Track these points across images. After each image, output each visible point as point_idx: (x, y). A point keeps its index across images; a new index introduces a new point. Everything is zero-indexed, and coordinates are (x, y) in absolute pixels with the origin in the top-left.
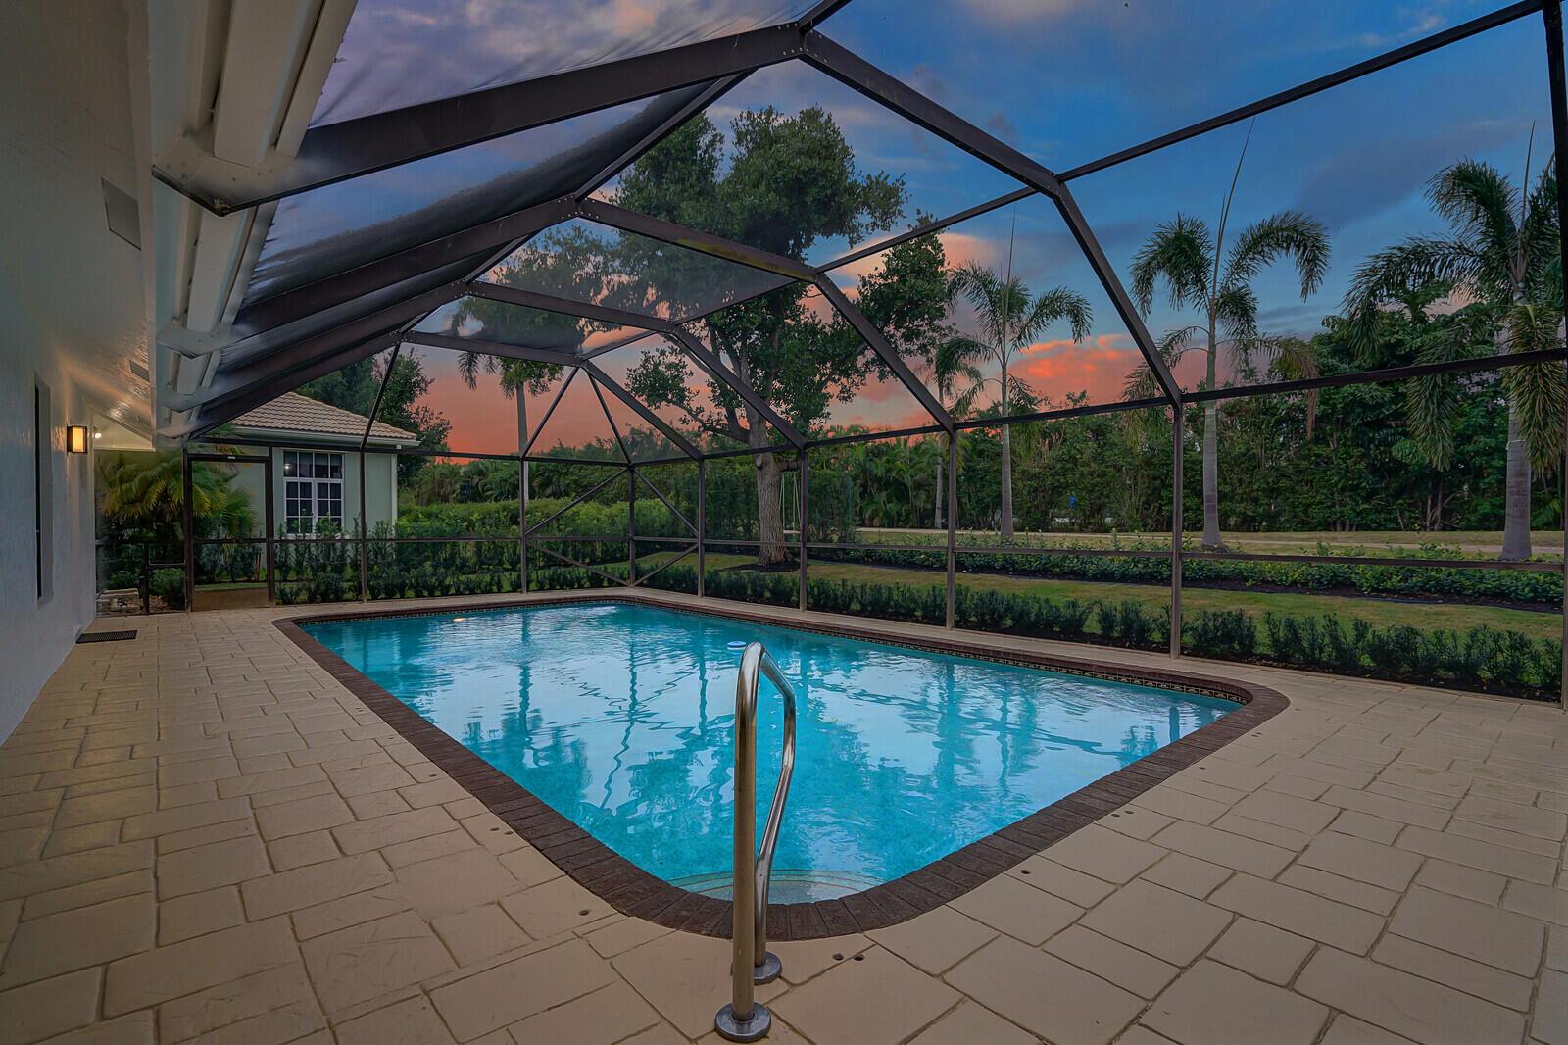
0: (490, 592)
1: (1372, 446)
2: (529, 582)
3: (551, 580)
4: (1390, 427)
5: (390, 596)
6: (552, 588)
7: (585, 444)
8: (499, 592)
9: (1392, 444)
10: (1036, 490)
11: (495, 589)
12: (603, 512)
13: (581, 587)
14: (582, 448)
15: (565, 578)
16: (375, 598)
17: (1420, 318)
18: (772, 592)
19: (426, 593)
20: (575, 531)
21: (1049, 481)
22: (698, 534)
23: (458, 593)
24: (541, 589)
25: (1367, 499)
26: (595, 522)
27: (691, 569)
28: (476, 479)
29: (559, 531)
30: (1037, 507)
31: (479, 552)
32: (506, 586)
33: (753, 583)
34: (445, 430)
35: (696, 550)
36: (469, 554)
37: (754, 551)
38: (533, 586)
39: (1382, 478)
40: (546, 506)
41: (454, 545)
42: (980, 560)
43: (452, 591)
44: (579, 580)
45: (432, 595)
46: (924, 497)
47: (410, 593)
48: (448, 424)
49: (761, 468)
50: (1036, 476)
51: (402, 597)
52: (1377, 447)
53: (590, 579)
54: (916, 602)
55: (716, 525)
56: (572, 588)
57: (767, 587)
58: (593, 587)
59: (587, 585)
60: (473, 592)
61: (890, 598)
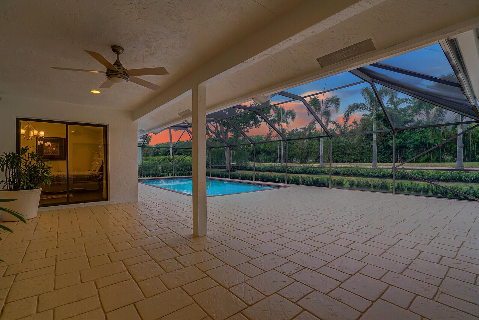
0: (167, 176)
1: (384, 142)
2: (175, 174)
3: (179, 174)
4: (388, 137)
5: (147, 177)
6: (180, 175)
7: (186, 140)
8: (169, 176)
9: (388, 141)
10: (303, 153)
11: (168, 175)
12: (191, 159)
13: (186, 175)
14: (185, 141)
15: (182, 173)
16: (144, 177)
17: (396, 109)
18: (225, 176)
19: (154, 176)
20: (184, 164)
21: (306, 150)
22: (210, 164)
23: (160, 176)
24: (177, 176)
25: (384, 155)
26: (189, 161)
27: (209, 171)
28: (157, 150)
29: (180, 163)
30: (303, 157)
31: (162, 168)
32: (170, 175)
33: (221, 174)
34: (150, 138)
35: (209, 168)
36: (160, 169)
37: (224, 168)
38: (176, 175)
39: (387, 150)
40: (177, 157)
41: (157, 167)
42: (273, 169)
43: (159, 176)
44: (185, 174)
45: (155, 176)
46: (275, 154)
47: (151, 176)
48: (151, 136)
49: (226, 149)
50: (302, 149)
51: (149, 177)
52: (385, 142)
53: (188, 174)
54: (250, 177)
55: (217, 162)
56: (184, 175)
57: (224, 175)
58: (188, 175)
59: (187, 175)
60: (163, 176)
61: (246, 176)
